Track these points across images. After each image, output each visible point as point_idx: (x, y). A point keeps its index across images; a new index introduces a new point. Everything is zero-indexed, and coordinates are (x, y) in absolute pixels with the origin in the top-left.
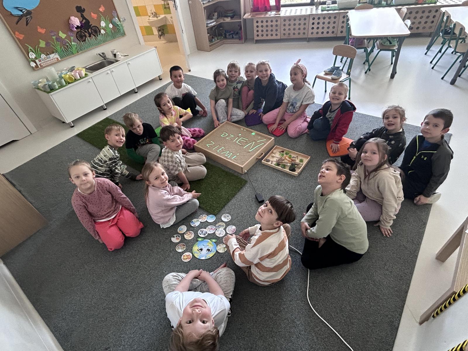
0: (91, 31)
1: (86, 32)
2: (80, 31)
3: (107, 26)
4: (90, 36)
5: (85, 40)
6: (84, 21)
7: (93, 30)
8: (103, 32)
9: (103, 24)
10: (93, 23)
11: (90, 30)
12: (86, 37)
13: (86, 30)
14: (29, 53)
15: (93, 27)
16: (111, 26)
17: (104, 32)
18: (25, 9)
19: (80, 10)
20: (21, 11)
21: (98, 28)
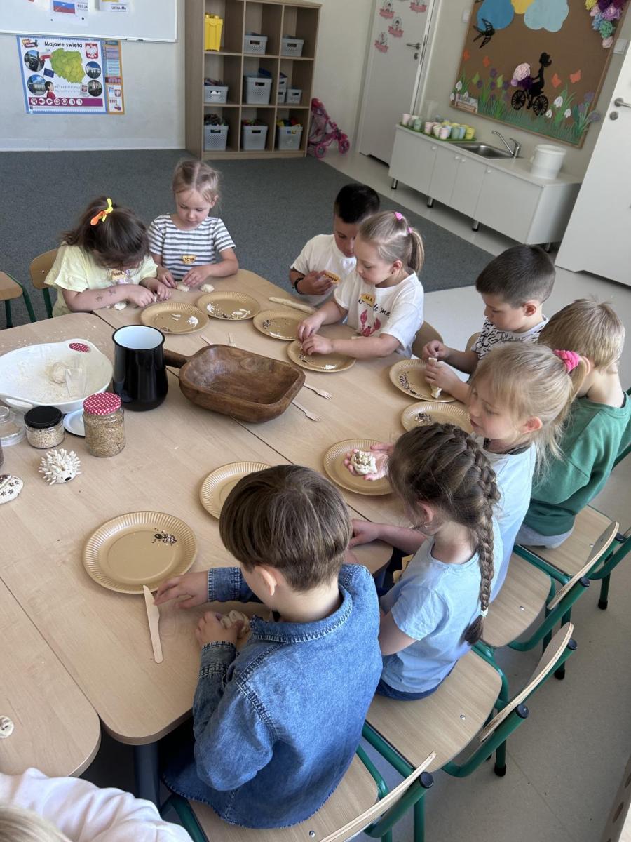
0: (535, 102)
1: (528, 98)
2: (523, 92)
3: (562, 109)
4: (528, 108)
5: (519, 109)
6: (538, 80)
7: (539, 101)
8: (549, 113)
9: (558, 102)
10: (545, 91)
11: (535, 98)
12: (523, 105)
13: (530, 96)
14: (458, 81)
15: (542, 96)
16: (568, 113)
17: (550, 117)
18: (491, 26)
19: (545, 60)
20: (487, 26)
21: (547, 103)
